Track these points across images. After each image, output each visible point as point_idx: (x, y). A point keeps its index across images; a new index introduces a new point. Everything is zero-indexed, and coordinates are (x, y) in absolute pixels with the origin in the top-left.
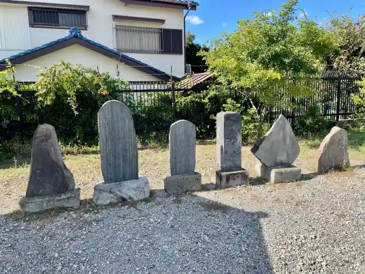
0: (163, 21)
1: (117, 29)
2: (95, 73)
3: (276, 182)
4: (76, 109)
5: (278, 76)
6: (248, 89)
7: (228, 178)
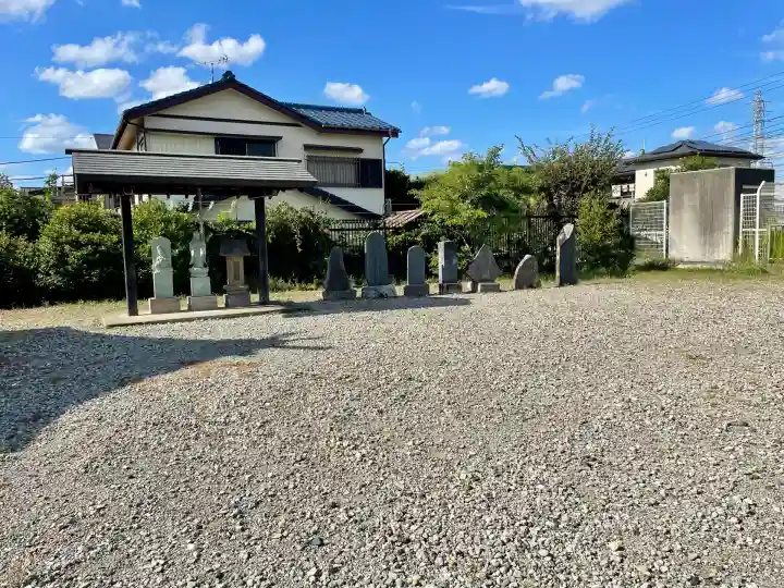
0: (360, 151)
1: (310, 160)
2: (311, 212)
3: (482, 291)
4: (300, 247)
5: (485, 215)
6: (461, 228)
7: (448, 288)
